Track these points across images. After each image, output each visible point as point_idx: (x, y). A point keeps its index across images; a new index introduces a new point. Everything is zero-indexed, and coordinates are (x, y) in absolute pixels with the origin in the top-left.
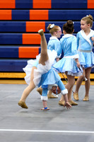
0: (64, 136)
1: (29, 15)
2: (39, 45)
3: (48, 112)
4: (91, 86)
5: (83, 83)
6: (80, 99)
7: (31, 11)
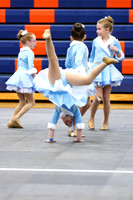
0: (75, 176)
1: (28, 17)
2: (46, 56)
3: (54, 144)
4: (111, 111)
5: (101, 106)
6: (96, 127)
7: (31, 10)
